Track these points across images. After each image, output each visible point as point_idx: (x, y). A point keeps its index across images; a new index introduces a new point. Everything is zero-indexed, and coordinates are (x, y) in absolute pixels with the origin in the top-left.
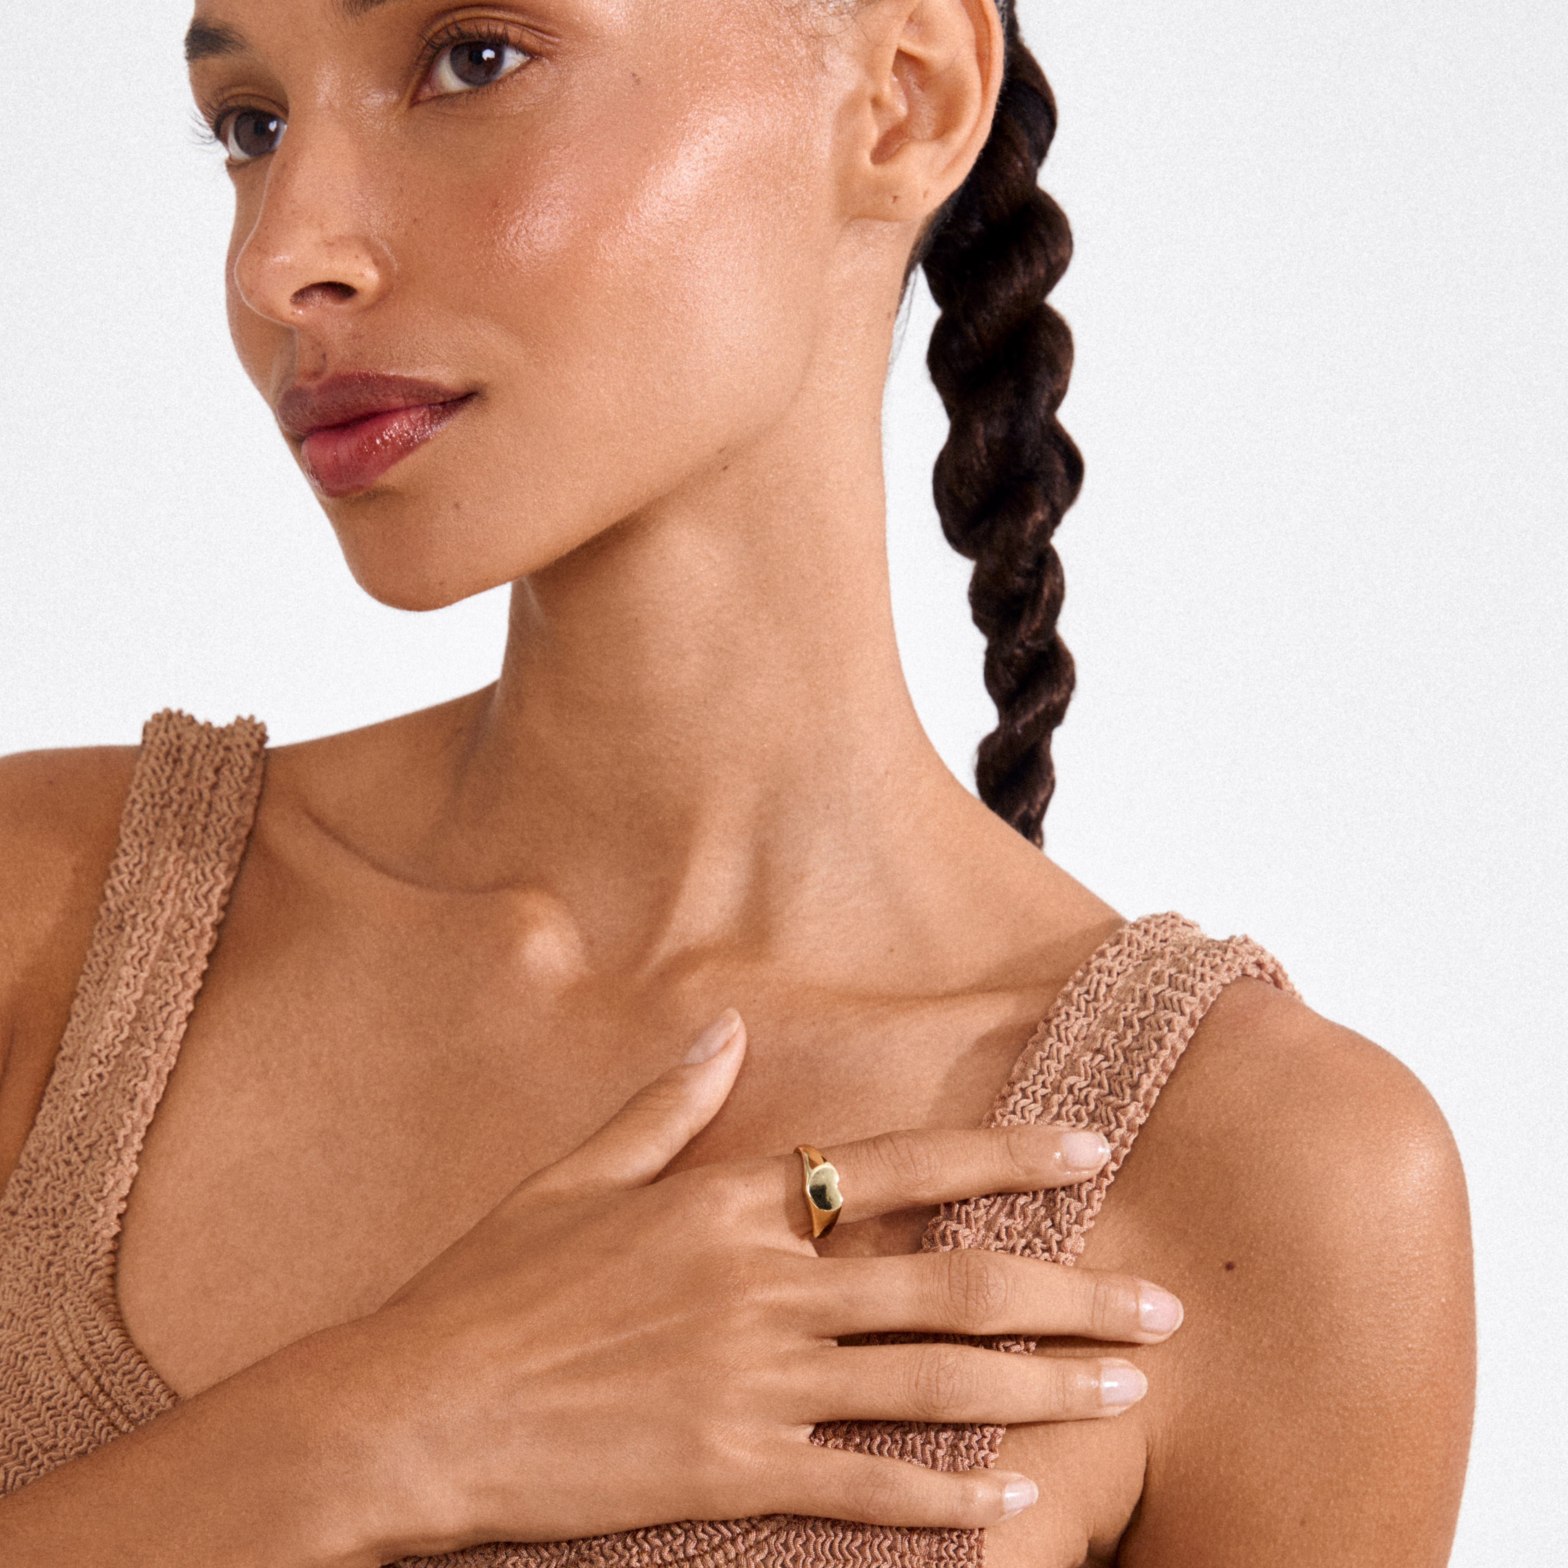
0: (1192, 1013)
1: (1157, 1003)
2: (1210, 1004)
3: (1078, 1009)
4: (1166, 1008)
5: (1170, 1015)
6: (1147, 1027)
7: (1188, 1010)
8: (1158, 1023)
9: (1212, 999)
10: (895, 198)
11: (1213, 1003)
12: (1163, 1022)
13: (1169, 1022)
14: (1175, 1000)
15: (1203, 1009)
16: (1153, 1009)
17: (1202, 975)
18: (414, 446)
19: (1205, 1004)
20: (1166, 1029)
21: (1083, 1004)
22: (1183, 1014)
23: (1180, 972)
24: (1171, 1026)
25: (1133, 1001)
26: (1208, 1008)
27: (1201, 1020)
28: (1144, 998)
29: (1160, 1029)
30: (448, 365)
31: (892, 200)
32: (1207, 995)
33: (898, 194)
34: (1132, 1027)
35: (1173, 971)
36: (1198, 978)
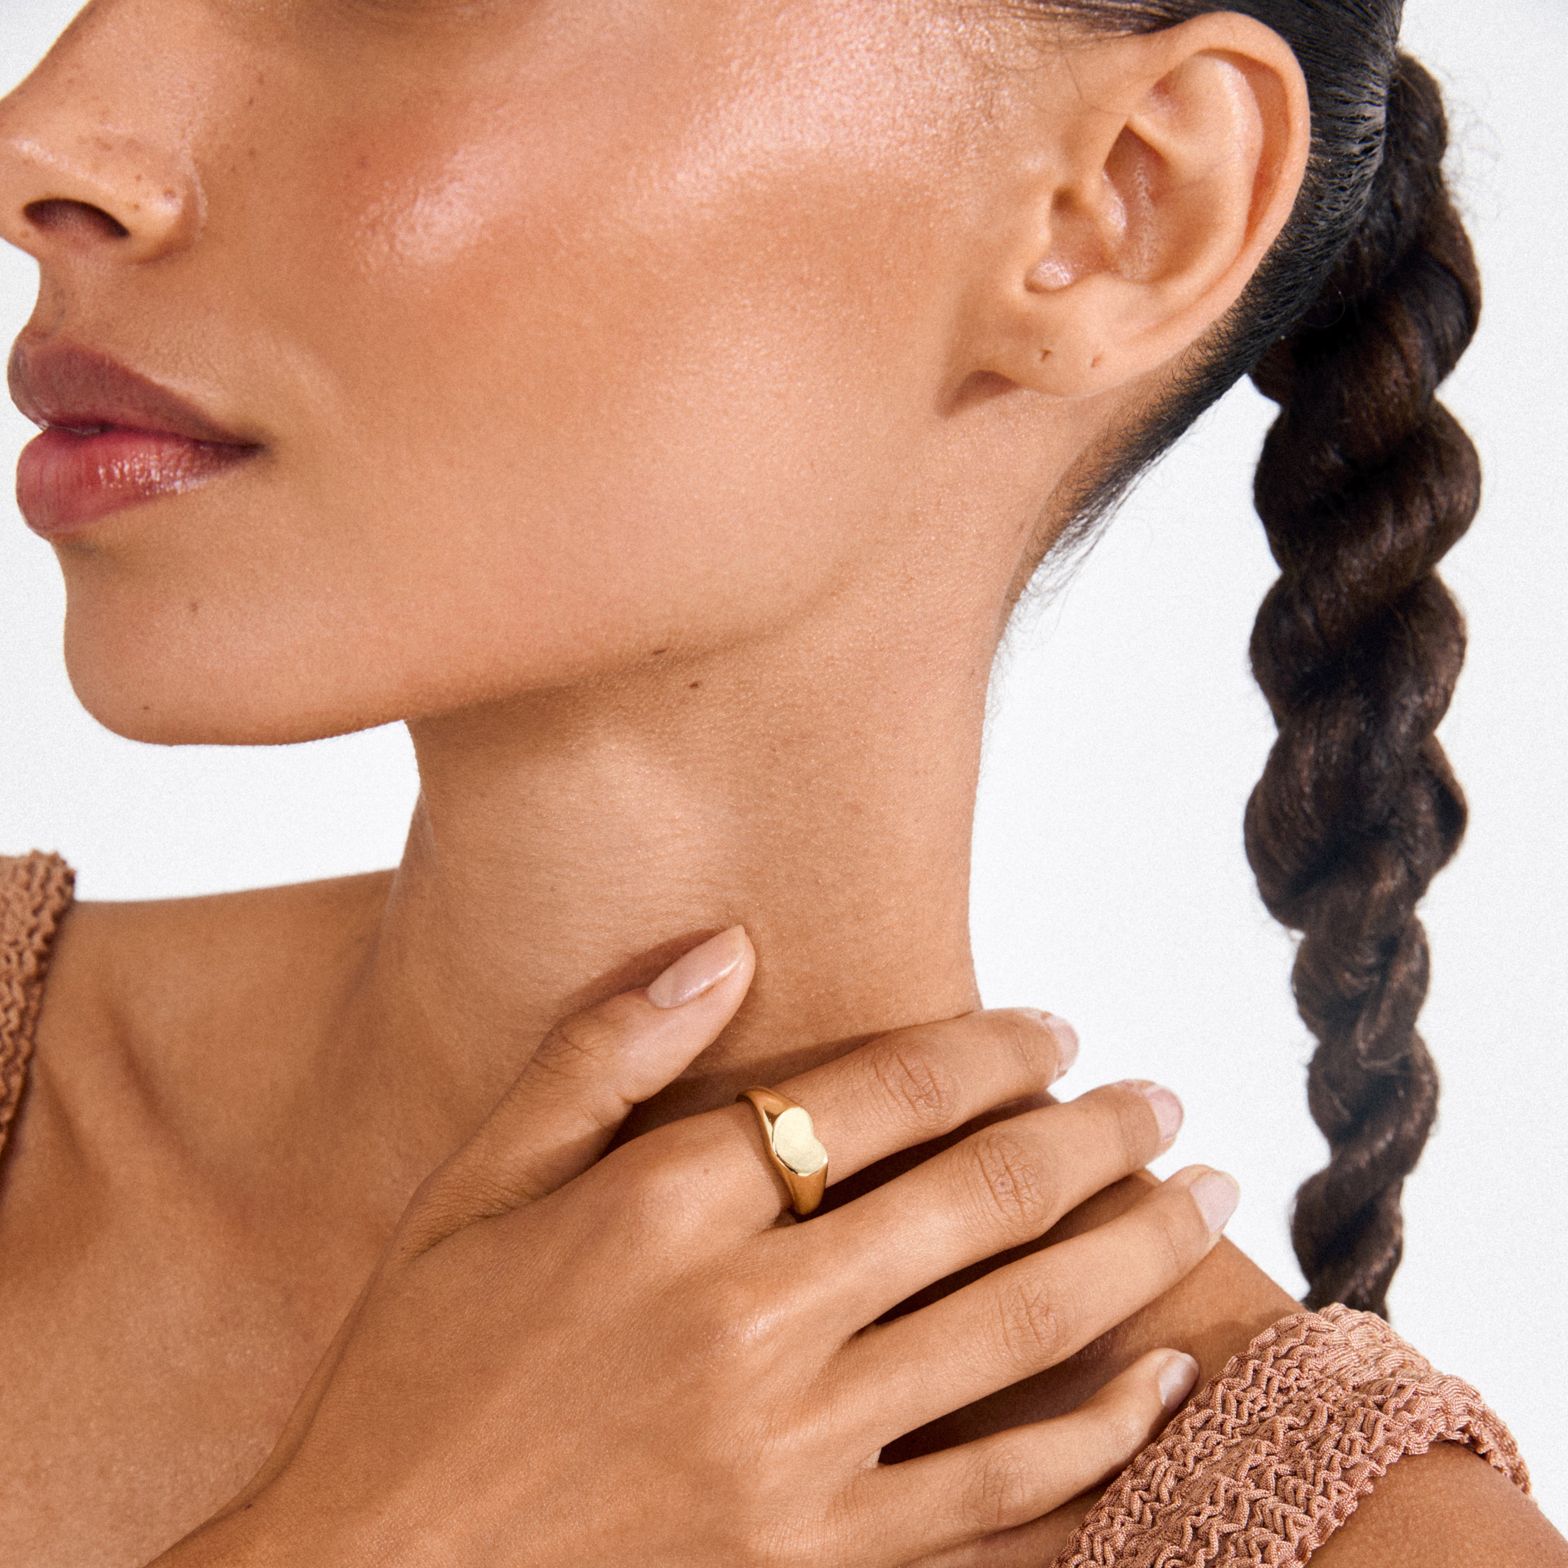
0: (1302, 1540)
1: (1252, 1515)
2: (1332, 1530)
3: (1130, 1514)
4: (1264, 1525)
5: (1267, 1535)
6: (1232, 1548)
7: (1296, 1534)
8: (1247, 1543)
9: (1336, 1523)
10: (1046, 353)
11: (1338, 1529)
12: (1255, 1545)
13: (1264, 1547)
14: (1278, 1514)
15: (1321, 1537)
16: (1244, 1522)
17: (1326, 1484)
18: (151, 497)
19: (1325, 1529)
20: (1258, 1557)
21: (1137, 1506)
22: (1287, 1538)
23: (1294, 1474)
24: (1266, 1552)
25: (1213, 1502)
26: (1329, 1534)
27: (1314, 1552)
28: (1234, 1503)
29: (1250, 1556)
30: (225, 388)
31: (1039, 355)
32: (1330, 1517)
33: (1050, 348)
34: (1208, 1544)
35: (1285, 1468)
36: (1319, 1488)
